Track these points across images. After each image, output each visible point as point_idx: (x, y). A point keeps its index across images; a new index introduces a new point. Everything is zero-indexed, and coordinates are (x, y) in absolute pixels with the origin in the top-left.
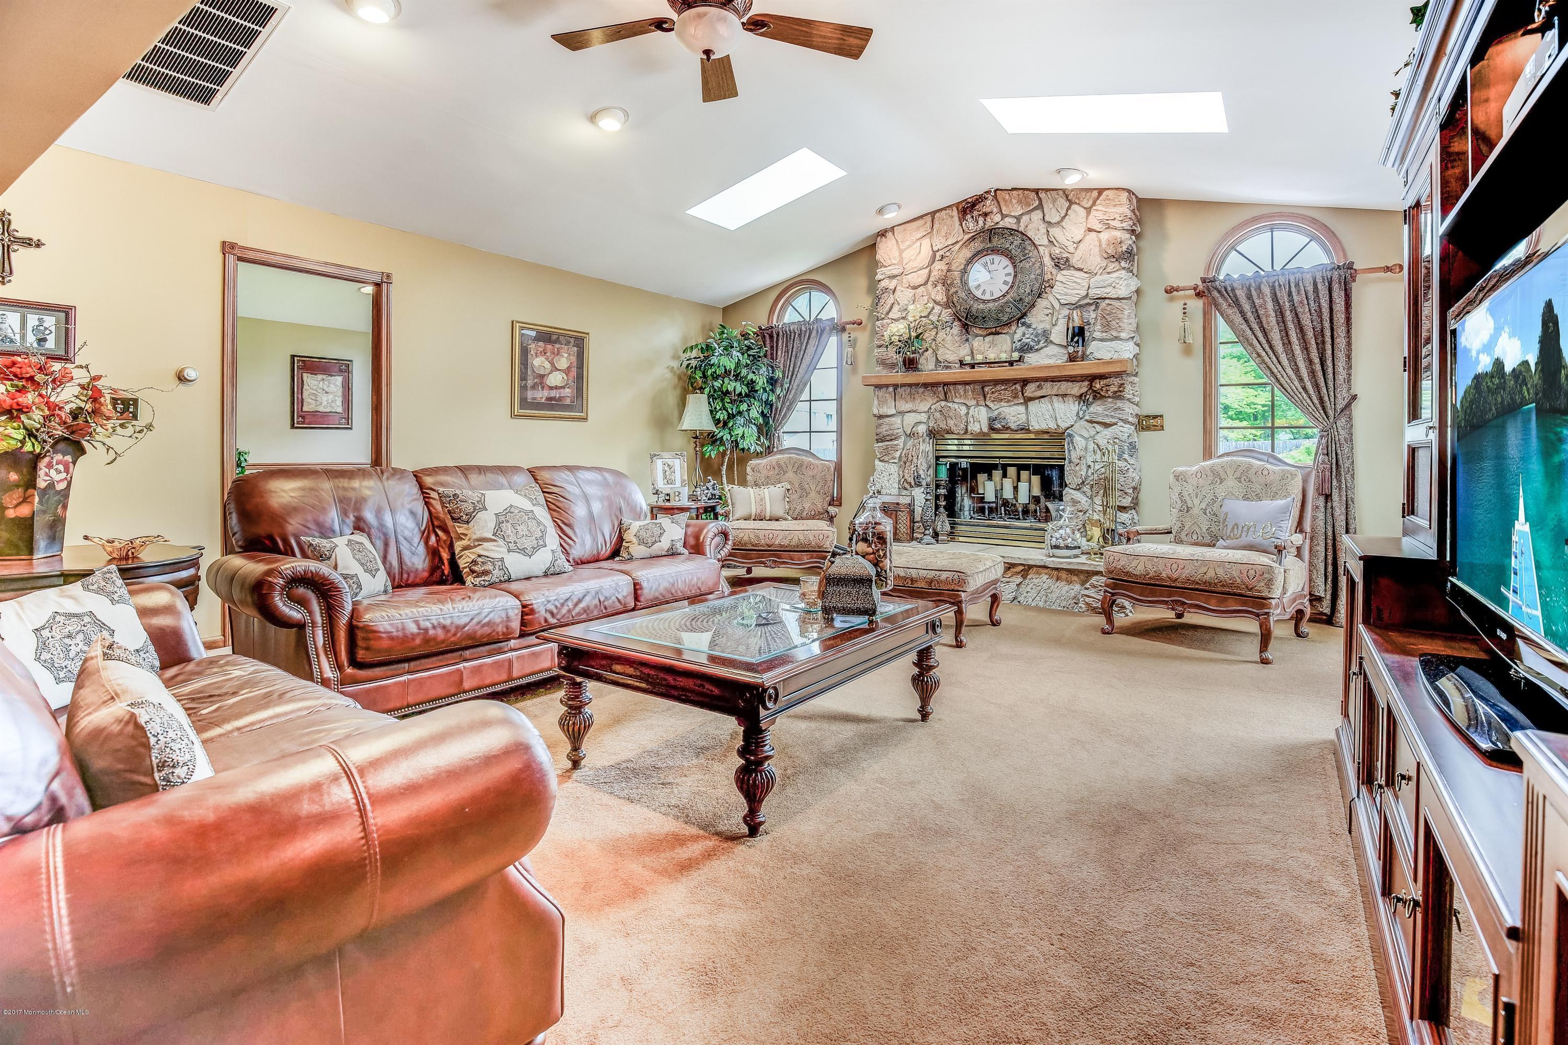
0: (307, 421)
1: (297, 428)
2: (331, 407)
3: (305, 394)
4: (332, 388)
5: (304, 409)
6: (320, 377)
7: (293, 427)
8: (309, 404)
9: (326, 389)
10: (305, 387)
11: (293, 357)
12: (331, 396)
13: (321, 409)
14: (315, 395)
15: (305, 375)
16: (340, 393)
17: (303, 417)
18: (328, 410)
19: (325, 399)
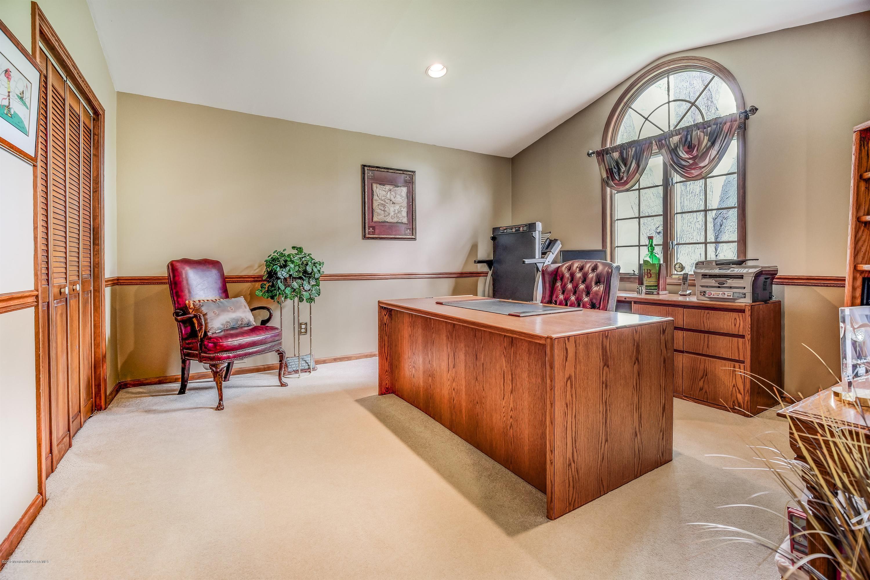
0: (377, 231)
1: (368, 238)
2: (397, 217)
3: (375, 204)
4: (399, 199)
5: (375, 219)
6: (388, 187)
7: (364, 237)
8: (379, 214)
9: (393, 200)
10: (375, 197)
11: (364, 166)
12: (397, 207)
13: (389, 219)
14: (384, 206)
15: (374, 186)
16: (405, 204)
17: (374, 228)
18: (395, 220)
19: (392, 209)
